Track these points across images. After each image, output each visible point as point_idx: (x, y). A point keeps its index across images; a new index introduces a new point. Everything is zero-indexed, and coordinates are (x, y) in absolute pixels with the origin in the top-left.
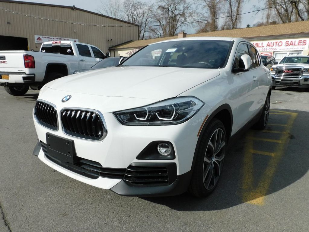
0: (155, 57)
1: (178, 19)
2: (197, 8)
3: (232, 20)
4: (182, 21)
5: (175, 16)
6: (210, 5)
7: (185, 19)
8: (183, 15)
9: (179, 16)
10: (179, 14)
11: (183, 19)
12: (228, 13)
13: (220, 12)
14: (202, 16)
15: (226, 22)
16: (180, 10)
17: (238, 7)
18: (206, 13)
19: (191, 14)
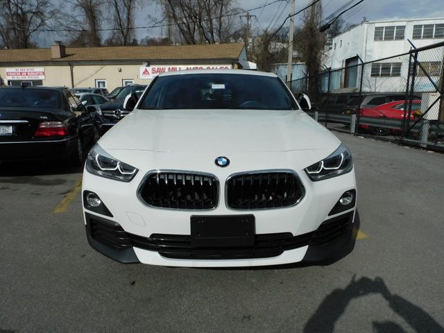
0: (9, 81)
1: (29, 19)
2: (62, 6)
3: (122, 32)
4: (38, 24)
5: (24, 13)
6: (84, 5)
7: (43, 21)
8: (38, 13)
9: (31, 14)
10: (30, 11)
11: (39, 21)
12: (115, 20)
13: (101, 18)
14: (72, 20)
15: (114, 34)
16: (31, 5)
17: (129, 14)
18: (80, 15)
19: (53, 13)
